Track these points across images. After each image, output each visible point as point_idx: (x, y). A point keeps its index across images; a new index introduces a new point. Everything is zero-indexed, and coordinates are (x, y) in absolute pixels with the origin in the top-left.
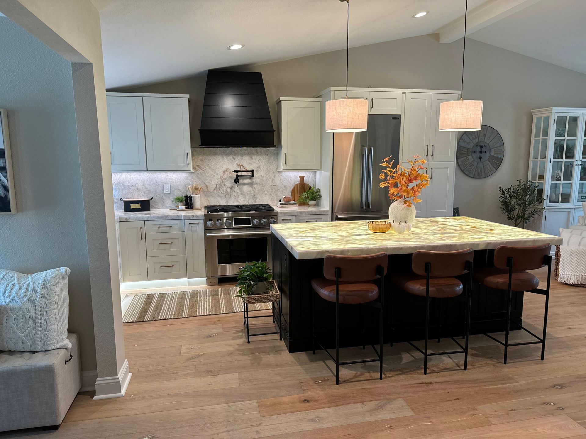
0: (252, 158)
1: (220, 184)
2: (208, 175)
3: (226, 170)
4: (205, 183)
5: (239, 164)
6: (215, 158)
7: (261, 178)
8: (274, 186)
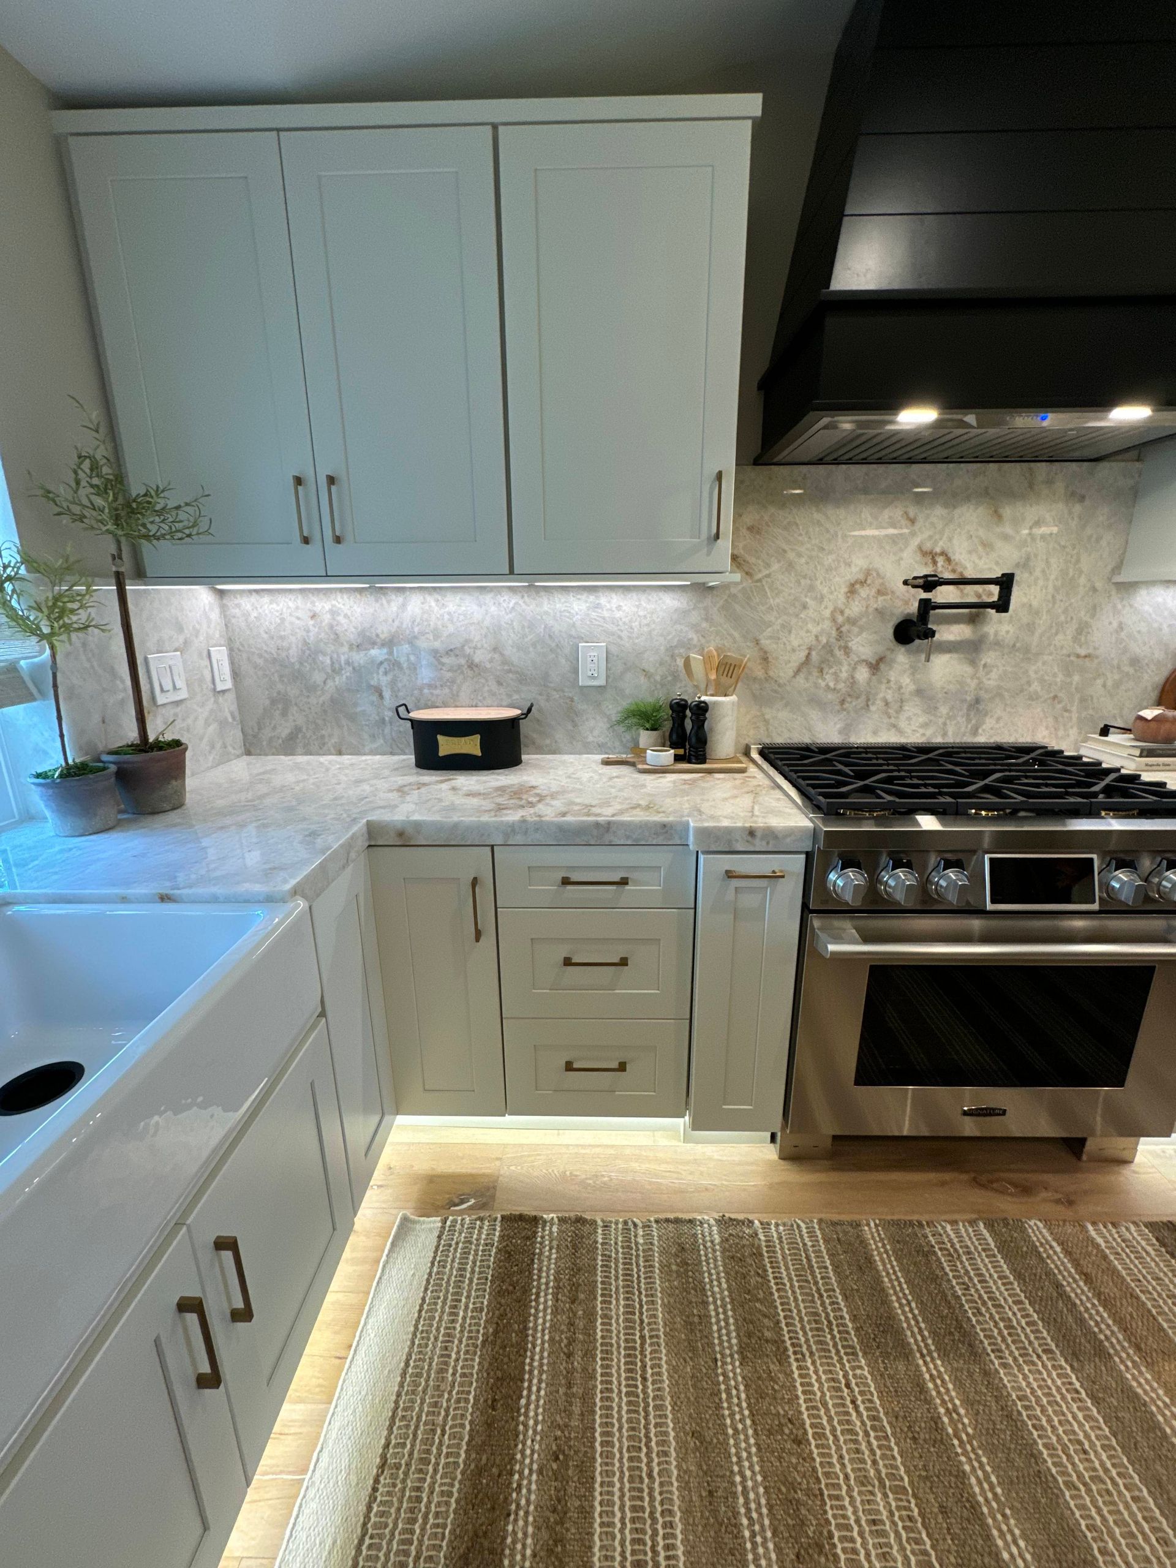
0: (1000, 517)
1: (823, 647)
2: (777, 600)
3: (861, 577)
4: (757, 642)
5: (928, 546)
6: (817, 516)
7: (1025, 620)
8: (1080, 661)
